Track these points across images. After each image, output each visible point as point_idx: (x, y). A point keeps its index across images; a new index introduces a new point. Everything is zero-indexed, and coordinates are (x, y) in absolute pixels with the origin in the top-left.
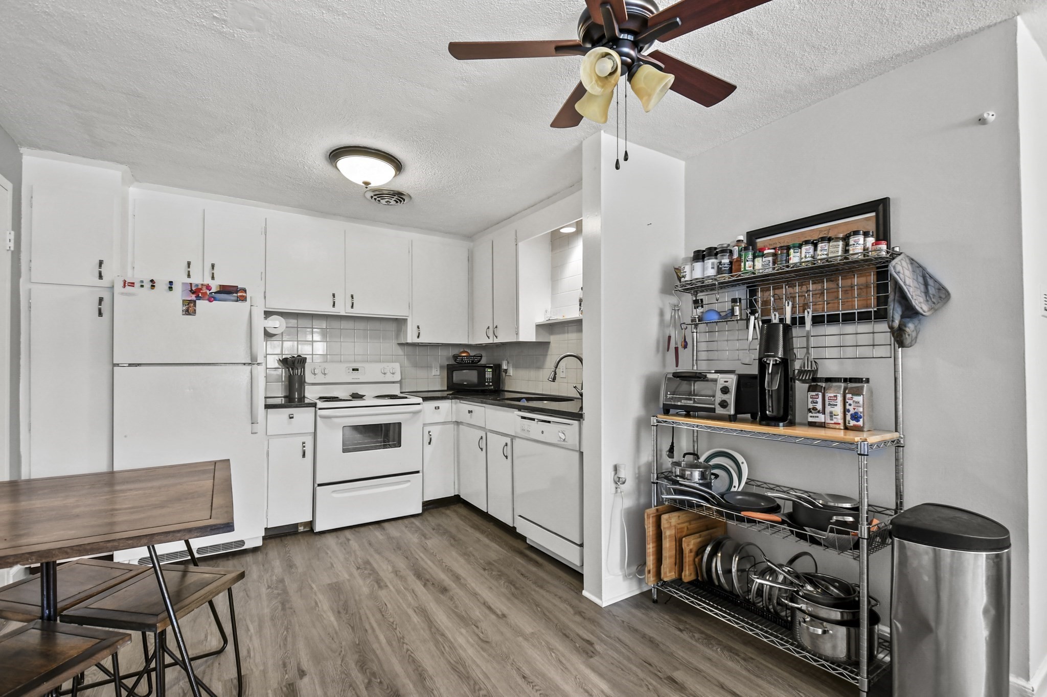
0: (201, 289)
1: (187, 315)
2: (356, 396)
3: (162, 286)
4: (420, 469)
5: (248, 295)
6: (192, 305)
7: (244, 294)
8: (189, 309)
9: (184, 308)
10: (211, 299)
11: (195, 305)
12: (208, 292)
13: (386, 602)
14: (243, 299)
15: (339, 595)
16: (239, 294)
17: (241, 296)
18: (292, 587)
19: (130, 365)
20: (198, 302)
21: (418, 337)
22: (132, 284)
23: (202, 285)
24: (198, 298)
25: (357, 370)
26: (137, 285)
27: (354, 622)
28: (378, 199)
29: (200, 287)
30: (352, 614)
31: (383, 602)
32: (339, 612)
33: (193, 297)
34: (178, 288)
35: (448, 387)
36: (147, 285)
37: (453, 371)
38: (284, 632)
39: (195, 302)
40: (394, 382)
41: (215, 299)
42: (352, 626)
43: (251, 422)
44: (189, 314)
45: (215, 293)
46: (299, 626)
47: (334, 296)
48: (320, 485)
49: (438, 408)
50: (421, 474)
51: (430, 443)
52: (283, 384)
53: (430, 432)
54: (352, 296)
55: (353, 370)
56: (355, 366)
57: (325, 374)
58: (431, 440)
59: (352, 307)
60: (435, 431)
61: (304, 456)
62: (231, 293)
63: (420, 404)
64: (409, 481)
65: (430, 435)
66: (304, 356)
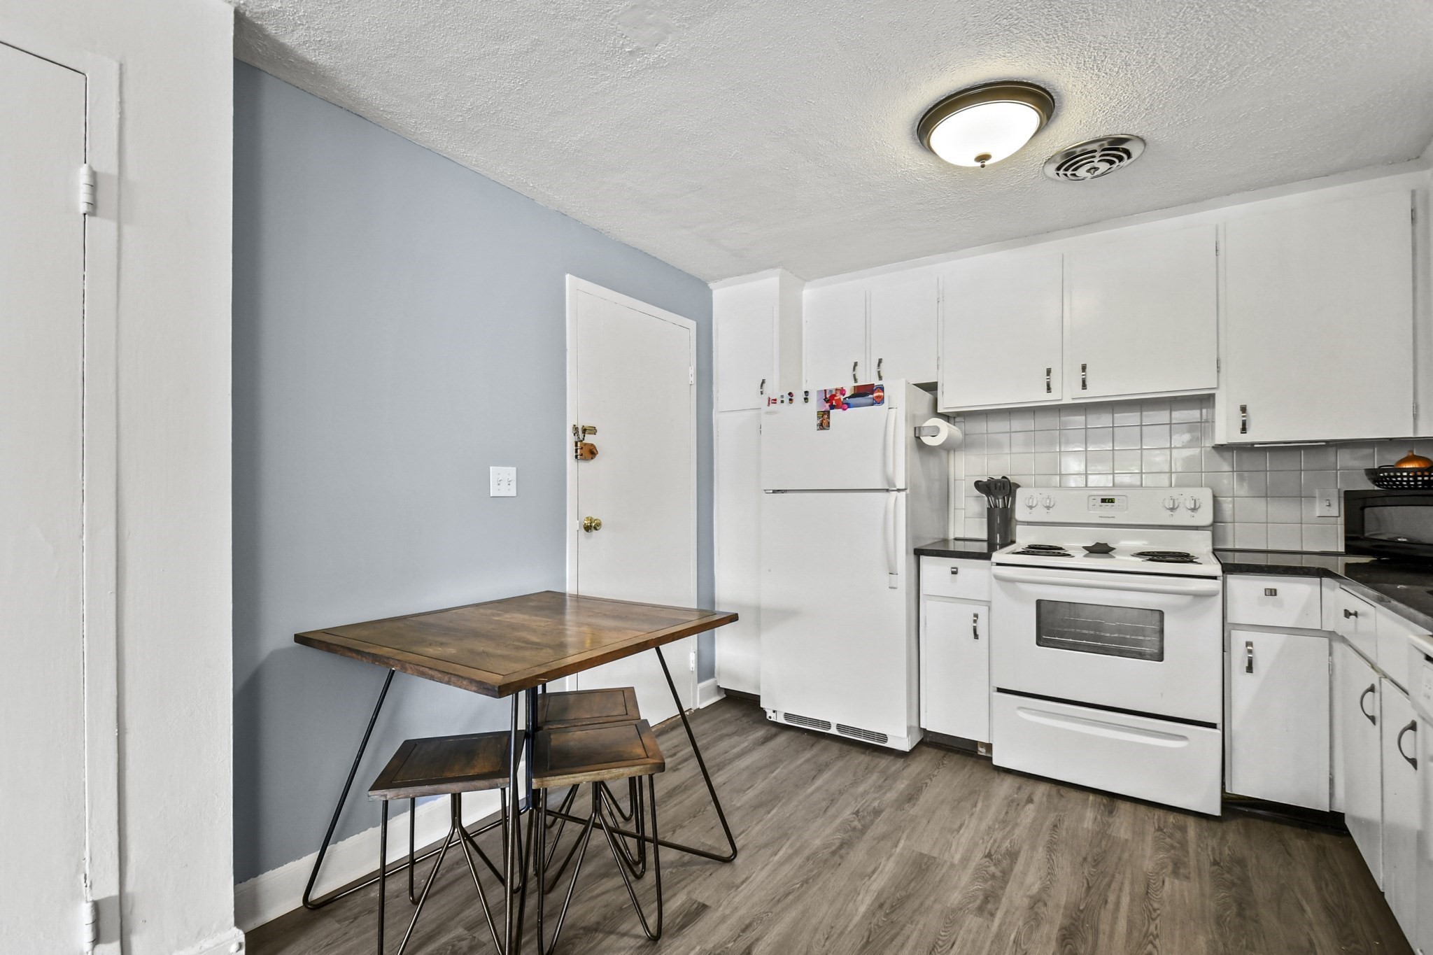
0: (835, 396)
1: (821, 429)
2: (1101, 550)
3: (798, 397)
4: (1218, 721)
5: (886, 394)
6: (826, 416)
7: (881, 394)
8: (824, 424)
9: (819, 422)
10: (844, 406)
11: (829, 419)
12: (842, 398)
13: (958, 943)
14: (880, 401)
15: (913, 880)
16: (875, 395)
17: (877, 397)
18: (879, 827)
19: (774, 492)
20: (831, 411)
21: (1244, 430)
22: (775, 401)
23: (836, 390)
24: (832, 407)
25: (1111, 501)
26: (779, 401)
27: (881, 936)
28: (1069, 173)
29: (834, 393)
30: (892, 922)
31: (954, 937)
32: (881, 906)
33: (828, 407)
34: (813, 398)
35: (1347, 546)
36: (786, 399)
37: (1363, 509)
38: (797, 884)
39: (829, 412)
40: (1196, 528)
41: (849, 406)
42: (870, 940)
43: (888, 572)
44: (824, 429)
45: (849, 397)
46: (820, 888)
47: (1049, 372)
48: (1000, 690)
49: (1273, 592)
50: (1218, 732)
51: (1250, 669)
52: (985, 520)
53: (1249, 644)
54: (1084, 368)
55: (1103, 501)
56: (1107, 494)
57: (1048, 508)
58: (1250, 662)
59: (1084, 386)
60: (1267, 645)
61: (976, 636)
62: (867, 395)
63: (1215, 578)
64: (1183, 738)
65: (1250, 651)
66: (1013, 479)
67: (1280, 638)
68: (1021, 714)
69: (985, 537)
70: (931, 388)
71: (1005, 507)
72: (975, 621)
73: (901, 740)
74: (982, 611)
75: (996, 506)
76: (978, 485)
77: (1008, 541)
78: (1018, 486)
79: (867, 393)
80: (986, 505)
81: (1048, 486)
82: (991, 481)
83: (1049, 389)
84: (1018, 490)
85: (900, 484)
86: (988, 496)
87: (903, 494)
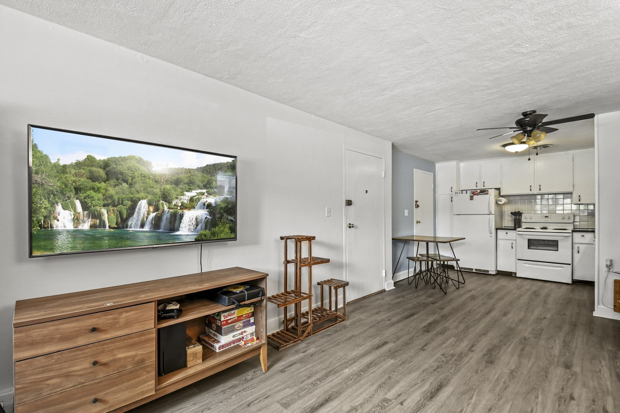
0: (475, 192)
2: (545, 228)
3: (464, 192)
4: (571, 263)
5: (489, 192)
8: (472, 198)
9: (470, 198)
10: (478, 194)
11: (473, 197)
12: (477, 193)
14: (488, 194)
16: (486, 192)
19: (457, 215)
20: (474, 196)
21: (580, 201)
22: (457, 193)
24: (474, 195)
25: (548, 217)
26: (458, 193)
33: (473, 195)
34: (469, 192)
36: (461, 193)
39: (473, 196)
40: (569, 223)
43: (491, 233)
44: (472, 200)
47: (531, 186)
48: (518, 260)
49: (583, 236)
50: (571, 266)
51: (578, 252)
52: (513, 222)
53: (578, 247)
54: (540, 186)
55: (546, 217)
56: (547, 215)
57: (531, 219)
58: (578, 251)
59: (540, 190)
60: (582, 247)
61: (512, 248)
62: (484, 192)
63: (570, 233)
64: (563, 267)
65: (578, 249)
66: (521, 212)
67: (585, 246)
68: (524, 264)
69: (513, 226)
70: (499, 189)
71: (519, 218)
72: (512, 245)
73: (493, 272)
74: (514, 242)
75: (516, 218)
76: (512, 213)
77: (520, 226)
78: (522, 213)
79: (483, 192)
80: (514, 218)
81: (530, 213)
82: (515, 212)
83: (531, 190)
84: (523, 214)
85: (493, 213)
86: (514, 216)
87: (494, 215)
